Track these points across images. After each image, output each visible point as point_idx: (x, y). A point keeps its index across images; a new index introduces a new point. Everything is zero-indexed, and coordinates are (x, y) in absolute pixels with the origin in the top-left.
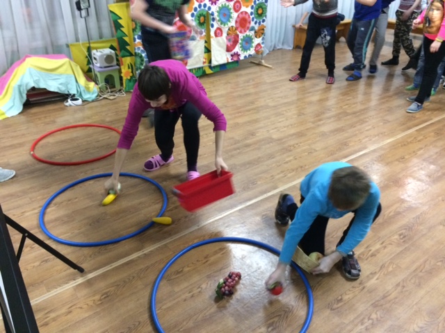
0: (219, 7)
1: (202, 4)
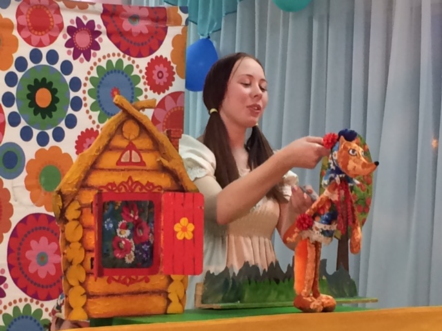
1: (44, 51)
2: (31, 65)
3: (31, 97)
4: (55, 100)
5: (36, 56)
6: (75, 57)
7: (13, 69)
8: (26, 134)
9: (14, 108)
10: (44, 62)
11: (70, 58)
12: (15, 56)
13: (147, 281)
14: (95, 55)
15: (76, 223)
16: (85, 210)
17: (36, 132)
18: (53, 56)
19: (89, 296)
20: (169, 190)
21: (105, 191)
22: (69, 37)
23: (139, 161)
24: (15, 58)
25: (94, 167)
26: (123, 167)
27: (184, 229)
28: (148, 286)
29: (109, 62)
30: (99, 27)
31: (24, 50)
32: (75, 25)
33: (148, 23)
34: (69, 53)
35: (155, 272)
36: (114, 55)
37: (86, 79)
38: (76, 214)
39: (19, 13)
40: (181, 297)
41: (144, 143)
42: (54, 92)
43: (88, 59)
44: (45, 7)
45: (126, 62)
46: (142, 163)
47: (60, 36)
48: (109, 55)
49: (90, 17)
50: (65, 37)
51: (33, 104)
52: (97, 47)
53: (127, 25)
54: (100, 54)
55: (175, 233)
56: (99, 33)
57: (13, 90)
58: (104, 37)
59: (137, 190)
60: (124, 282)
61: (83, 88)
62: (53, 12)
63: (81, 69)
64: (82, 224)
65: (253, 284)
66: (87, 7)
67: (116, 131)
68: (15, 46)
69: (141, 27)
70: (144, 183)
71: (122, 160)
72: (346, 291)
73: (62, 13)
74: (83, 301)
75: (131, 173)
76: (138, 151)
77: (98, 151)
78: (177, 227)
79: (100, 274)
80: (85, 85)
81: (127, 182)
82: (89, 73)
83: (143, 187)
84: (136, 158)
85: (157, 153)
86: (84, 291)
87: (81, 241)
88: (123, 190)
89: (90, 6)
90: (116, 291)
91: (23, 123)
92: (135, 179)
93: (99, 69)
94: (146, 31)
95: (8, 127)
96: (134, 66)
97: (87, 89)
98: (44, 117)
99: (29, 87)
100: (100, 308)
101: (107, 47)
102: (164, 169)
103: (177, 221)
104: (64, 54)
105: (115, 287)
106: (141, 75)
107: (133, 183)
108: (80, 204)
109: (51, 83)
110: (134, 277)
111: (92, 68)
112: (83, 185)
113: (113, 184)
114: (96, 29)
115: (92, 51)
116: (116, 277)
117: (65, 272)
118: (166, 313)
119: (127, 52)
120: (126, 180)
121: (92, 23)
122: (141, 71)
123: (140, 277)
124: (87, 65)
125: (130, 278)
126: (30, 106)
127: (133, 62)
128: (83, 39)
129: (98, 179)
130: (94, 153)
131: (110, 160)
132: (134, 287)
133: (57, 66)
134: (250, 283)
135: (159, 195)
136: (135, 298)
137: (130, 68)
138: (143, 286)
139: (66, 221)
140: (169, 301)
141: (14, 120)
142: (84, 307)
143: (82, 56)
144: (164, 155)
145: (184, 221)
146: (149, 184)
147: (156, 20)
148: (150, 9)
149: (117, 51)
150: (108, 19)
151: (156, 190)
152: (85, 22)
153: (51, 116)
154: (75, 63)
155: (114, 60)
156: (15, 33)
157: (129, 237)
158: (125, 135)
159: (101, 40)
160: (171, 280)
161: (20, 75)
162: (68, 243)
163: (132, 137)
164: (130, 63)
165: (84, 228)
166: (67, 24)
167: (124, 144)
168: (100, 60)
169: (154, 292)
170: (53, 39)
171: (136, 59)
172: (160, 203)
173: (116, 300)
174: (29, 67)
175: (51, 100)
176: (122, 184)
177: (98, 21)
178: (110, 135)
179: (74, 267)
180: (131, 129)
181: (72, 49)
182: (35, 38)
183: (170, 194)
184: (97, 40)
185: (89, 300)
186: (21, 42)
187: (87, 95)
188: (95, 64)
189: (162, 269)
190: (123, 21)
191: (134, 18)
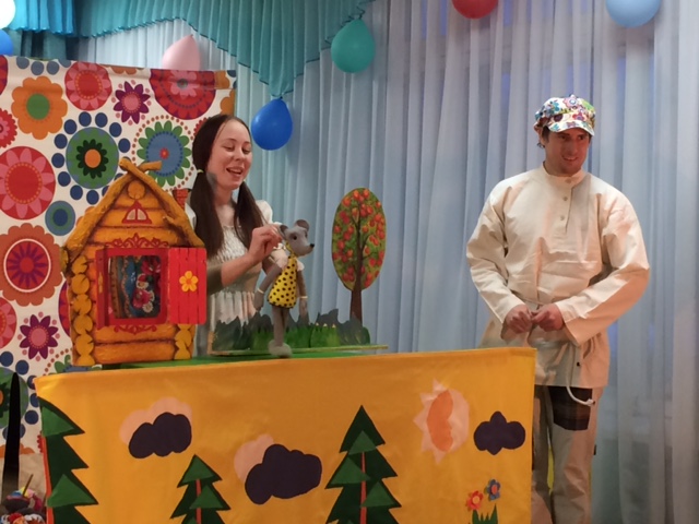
0: (148, 131)
1: (93, 114)
2: (80, 127)
3: (81, 158)
4: (104, 160)
5: (85, 119)
6: (124, 120)
7: (62, 131)
8: (76, 193)
9: (64, 169)
10: (93, 124)
11: (119, 121)
12: (65, 119)
13: (154, 330)
14: (143, 118)
15: (83, 276)
16: (91, 265)
17: (86, 191)
18: (102, 119)
19: (96, 343)
20: (174, 246)
21: (111, 246)
22: (118, 101)
23: (145, 218)
24: (64, 121)
25: (99, 224)
26: (129, 225)
27: (189, 282)
28: (154, 335)
29: (158, 124)
30: (147, 90)
31: (73, 113)
32: (123, 90)
33: (197, 87)
34: (118, 116)
35: (162, 321)
36: (162, 117)
37: (135, 140)
38: (83, 269)
39: (67, 79)
40: (188, 344)
41: (149, 202)
42: (103, 153)
43: (137, 122)
44: (93, 72)
45: (175, 124)
46: (148, 221)
47: (109, 100)
48: (157, 118)
49: (138, 82)
50: (113, 100)
51: (82, 164)
52: (146, 110)
53: (175, 89)
54: (148, 116)
55: (180, 286)
56: (147, 97)
57: (63, 152)
58: (153, 100)
59: (143, 246)
60: (131, 331)
61: (132, 149)
62: (101, 77)
63: (130, 131)
64: (88, 277)
65: (263, 332)
66: (135, 72)
67: (121, 191)
68: (64, 109)
69: (190, 90)
70: (150, 239)
71: (128, 218)
72: (358, 339)
73: (111, 78)
74: (90, 348)
75: (136, 231)
76: (144, 210)
77: (103, 210)
78: (182, 280)
79: (107, 324)
80: (134, 146)
81: (133, 239)
82: (138, 135)
83: (149, 243)
84: (141, 216)
85: (163, 211)
86: (91, 339)
87: (88, 293)
88: (129, 246)
89: (138, 71)
90: (123, 339)
91: (73, 183)
92: (141, 236)
93: (148, 130)
94: (194, 94)
95: (58, 187)
96: (183, 127)
97: (136, 150)
98: (93, 177)
99: (79, 148)
100: (107, 354)
101: (156, 110)
102: (171, 227)
103: (181, 274)
104: (113, 118)
105: (122, 336)
106: (189, 136)
107: (139, 239)
108: (87, 259)
109: (100, 145)
110: (141, 326)
111: (140, 130)
112: (89, 241)
113: (119, 241)
114: (145, 92)
115: (141, 114)
116: (124, 327)
117: (72, 321)
118: (173, 360)
119: (175, 114)
120: (132, 236)
121: (140, 87)
122: (189, 133)
123: (147, 326)
124: (135, 127)
125: (137, 328)
126: (80, 166)
127: (182, 124)
128: (131, 103)
129: (104, 236)
130: (99, 212)
131: (116, 218)
132: (141, 336)
133: (106, 129)
134: (259, 331)
135: (164, 250)
136: (141, 345)
137: (179, 129)
138: (150, 334)
139: (73, 275)
140: (177, 349)
141: (64, 180)
142: (92, 354)
143: (131, 118)
144: (169, 213)
145: (188, 274)
146: (155, 240)
147: (205, 84)
148: (198, 73)
149: (165, 113)
150: (156, 83)
151: (162, 246)
152: (134, 87)
153: (100, 176)
154: (124, 126)
155: (163, 122)
156: (64, 97)
157: (148, 289)
158: (131, 195)
159: (149, 103)
160: (178, 329)
161: (69, 137)
162: (75, 295)
163: (138, 197)
164: (179, 124)
165: (90, 281)
166: (115, 88)
167: (130, 203)
168: (148, 122)
169: (161, 340)
170: (101, 103)
171: (184, 121)
172: (167, 258)
173: (124, 347)
174: (78, 130)
175: (99, 160)
176: (127, 240)
177: (147, 85)
178: (114, 195)
179: (81, 317)
180: (136, 190)
181: (121, 112)
182: (84, 102)
183: (176, 249)
184: (145, 103)
185: (97, 348)
186: (70, 106)
187: (136, 156)
188: (144, 126)
189: (168, 319)
190: (170, 85)
191: (182, 82)
